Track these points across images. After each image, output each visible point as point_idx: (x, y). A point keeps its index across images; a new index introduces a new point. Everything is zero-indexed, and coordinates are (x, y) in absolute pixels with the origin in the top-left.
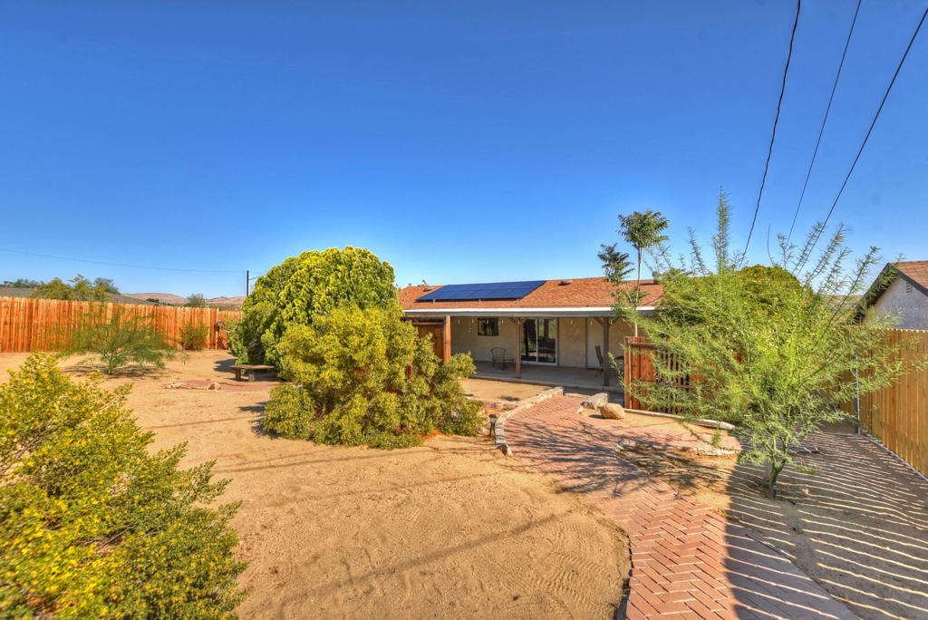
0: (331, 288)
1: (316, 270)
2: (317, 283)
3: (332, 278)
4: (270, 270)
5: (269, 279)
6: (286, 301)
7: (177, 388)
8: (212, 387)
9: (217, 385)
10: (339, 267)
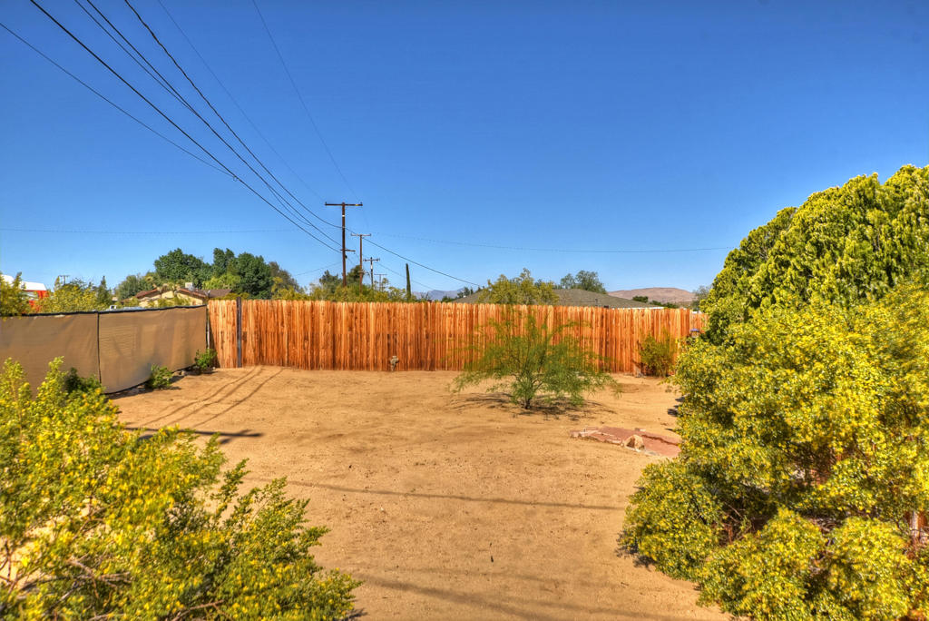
0: (845, 261)
1: (817, 225)
2: (820, 253)
3: (850, 242)
4: (746, 236)
5: (744, 254)
6: (761, 293)
7: (587, 438)
8: (631, 444)
9: (639, 440)
10: (871, 215)
